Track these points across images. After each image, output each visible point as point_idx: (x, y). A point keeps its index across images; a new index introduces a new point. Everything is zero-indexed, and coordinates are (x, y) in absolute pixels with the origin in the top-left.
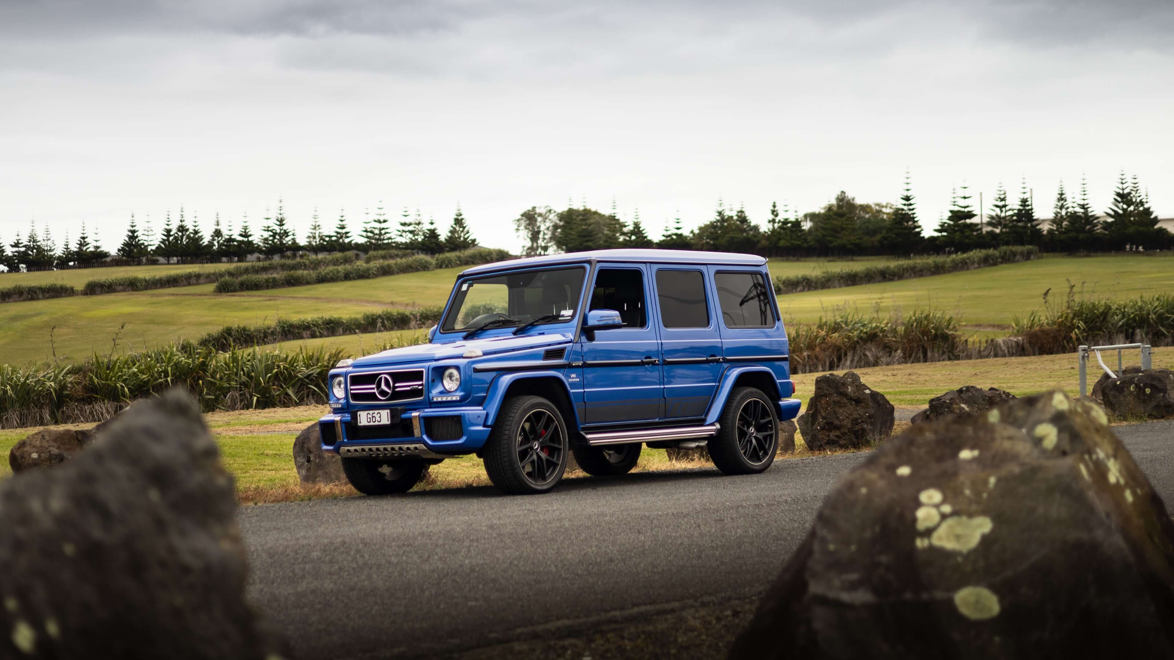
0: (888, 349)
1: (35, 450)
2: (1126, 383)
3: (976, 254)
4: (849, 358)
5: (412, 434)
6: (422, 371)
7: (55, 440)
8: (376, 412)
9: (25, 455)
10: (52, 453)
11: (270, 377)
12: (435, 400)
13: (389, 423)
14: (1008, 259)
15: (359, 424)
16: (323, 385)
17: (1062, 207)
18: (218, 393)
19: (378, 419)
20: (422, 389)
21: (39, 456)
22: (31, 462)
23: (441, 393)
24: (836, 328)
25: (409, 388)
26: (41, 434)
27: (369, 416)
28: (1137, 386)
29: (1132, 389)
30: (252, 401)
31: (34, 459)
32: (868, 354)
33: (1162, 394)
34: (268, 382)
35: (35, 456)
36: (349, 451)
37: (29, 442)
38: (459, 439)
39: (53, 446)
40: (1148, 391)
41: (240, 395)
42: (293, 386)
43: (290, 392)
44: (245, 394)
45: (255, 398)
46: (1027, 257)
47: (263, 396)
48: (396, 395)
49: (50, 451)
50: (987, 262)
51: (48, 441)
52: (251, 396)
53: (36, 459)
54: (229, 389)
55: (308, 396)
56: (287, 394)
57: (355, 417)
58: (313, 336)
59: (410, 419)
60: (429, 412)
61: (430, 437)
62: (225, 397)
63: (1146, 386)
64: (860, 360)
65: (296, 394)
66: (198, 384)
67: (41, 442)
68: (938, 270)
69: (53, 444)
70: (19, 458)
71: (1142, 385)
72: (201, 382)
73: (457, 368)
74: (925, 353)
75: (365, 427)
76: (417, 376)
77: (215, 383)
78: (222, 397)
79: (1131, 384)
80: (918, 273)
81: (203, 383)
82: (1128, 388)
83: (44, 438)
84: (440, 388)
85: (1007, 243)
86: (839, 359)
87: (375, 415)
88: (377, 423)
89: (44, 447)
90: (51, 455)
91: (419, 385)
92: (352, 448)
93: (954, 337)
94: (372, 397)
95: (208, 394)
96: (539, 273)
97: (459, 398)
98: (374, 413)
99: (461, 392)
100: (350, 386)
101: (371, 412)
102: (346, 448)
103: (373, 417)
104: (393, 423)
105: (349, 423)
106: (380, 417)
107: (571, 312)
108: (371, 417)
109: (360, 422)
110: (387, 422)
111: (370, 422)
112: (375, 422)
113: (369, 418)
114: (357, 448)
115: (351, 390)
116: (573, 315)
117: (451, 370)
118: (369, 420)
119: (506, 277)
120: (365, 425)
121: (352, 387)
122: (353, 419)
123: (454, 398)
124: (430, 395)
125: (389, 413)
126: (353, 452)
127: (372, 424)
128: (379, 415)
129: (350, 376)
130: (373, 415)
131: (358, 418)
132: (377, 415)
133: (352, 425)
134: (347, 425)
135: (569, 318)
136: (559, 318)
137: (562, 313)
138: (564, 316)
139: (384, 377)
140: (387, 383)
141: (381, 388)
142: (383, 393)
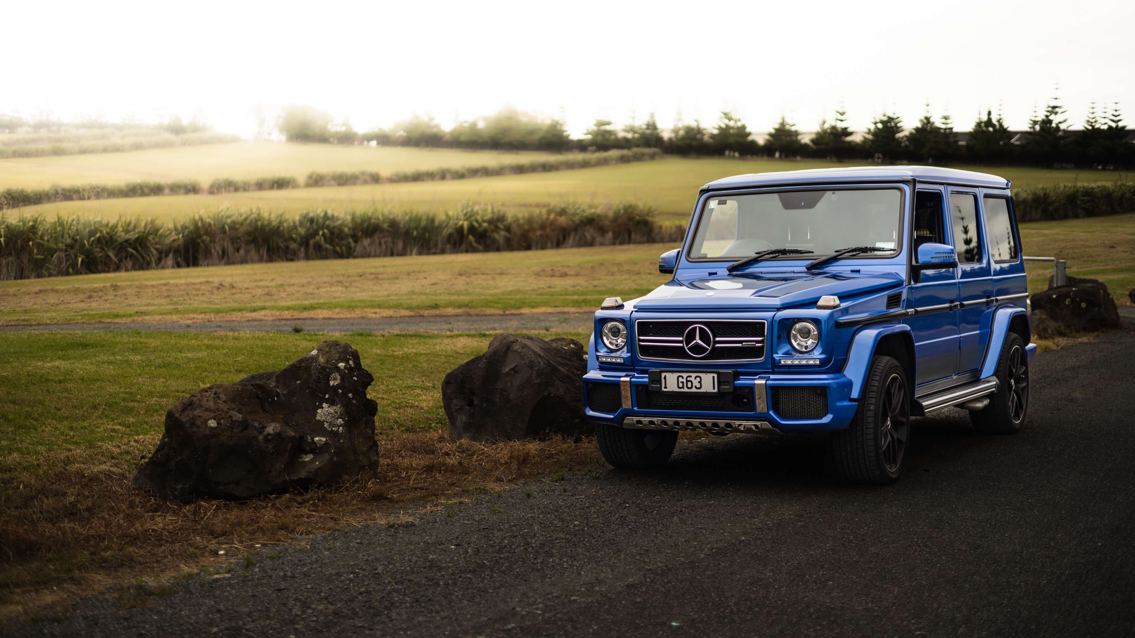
0: (602, 231)
1: (212, 415)
2: (1062, 297)
3: (614, 153)
4: (572, 238)
5: (754, 408)
6: (764, 323)
7: (233, 400)
8: (694, 375)
9: (198, 422)
10: (234, 418)
11: (93, 241)
12: (782, 362)
13: (716, 390)
14: (638, 158)
15: (663, 389)
16: (140, 249)
17: (679, 120)
18: (46, 253)
19: (696, 383)
20: (762, 347)
21: (218, 423)
22: (208, 432)
23: (787, 353)
24: (563, 212)
25: (740, 345)
26: (214, 391)
27: (681, 379)
28: (1073, 301)
29: (1067, 302)
30: (78, 261)
31: (212, 428)
32: (587, 234)
33: (1097, 309)
34: (92, 245)
35: (212, 423)
36: (640, 422)
37: (197, 402)
38: (821, 418)
39: (233, 409)
40: (1083, 305)
41: (66, 255)
42: (113, 249)
43: (111, 254)
44: (70, 255)
45: (80, 260)
46: (652, 157)
47: (87, 256)
48: (718, 353)
49: (231, 417)
50: (624, 160)
51: (225, 402)
52: (76, 257)
53: (215, 428)
54: (55, 251)
55: (126, 258)
56: (108, 256)
57: (656, 379)
58: (82, 198)
59: (751, 388)
60: (777, 379)
61: (777, 412)
62: (52, 257)
63: (1082, 301)
64: (580, 240)
65: (116, 255)
66: (28, 245)
67: (215, 403)
68: (585, 165)
69: (234, 406)
70: (188, 425)
71: (1078, 299)
72: (31, 243)
73: (816, 321)
74: (630, 235)
75: (673, 395)
76: (755, 328)
77: (43, 245)
78: (50, 257)
79: (1067, 298)
80: (570, 166)
81: (33, 244)
82: (1064, 302)
83: (218, 398)
84: (787, 348)
85: (637, 146)
86: (564, 238)
87: (692, 379)
88: (694, 390)
89: (222, 410)
90: (233, 422)
91: (757, 342)
92: (646, 420)
93: (652, 223)
94: (679, 352)
95: (37, 254)
96: (828, 192)
97: (818, 362)
98: (691, 376)
99: (821, 354)
100: (638, 336)
101: (685, 375)
102: (635, 419)
103: (687, 381)
104: (722, 391)
105: (644, 386)
106: (700, 382)
107: (892, 245)
108: (684, 380)
109: (666, 387)
110: (711, 390)
111: (683, 387)
112: (691, 388)
113: (682, 382)
114: (655, 419)
115: (640, 340)
116: (896, 248)
117: (804, 323)
118: (681, 385)
119: (776, 195)
120: (673, 392)
121: (641, 338)
122: (652, 381)
123: (811, 362)
124: (775, 356)
125: (714, 377)
126: (646, 424)
127: (686, 390)
128: (698, 379)
129: (638, 323)
130: (689, 379)
131: (660, 381)
132: (695, 378)
133: (650, 389)
134: (640, 388)
135: (892, 252)
136: (876, 252)
137: (879, 245)
138: (883, 250)
139: (699, 327)
140: (704, 336)
141: (695, 341)
142: (697, 349)
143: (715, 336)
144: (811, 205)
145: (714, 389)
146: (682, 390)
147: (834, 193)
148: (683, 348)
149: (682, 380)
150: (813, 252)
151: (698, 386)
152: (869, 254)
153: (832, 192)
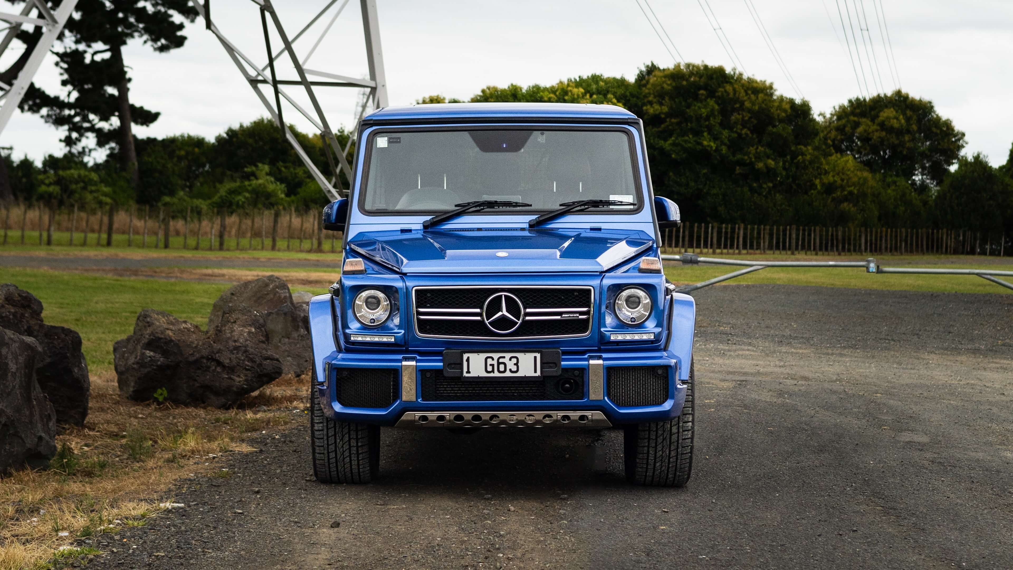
5: (584, 394)
6: (590, 290)
8: (508, 355)
12: (612, 338)
13: (538, 373)
15: (465, 374)
19: (511, 365)
20: (588, 320)
25: (559, 317)
27: (490, 361)
36: (424, 418)
38: (660, 404)
57: (455, 361)
59: (583, 371)
61: (612, 399)
73: (648, 287)
75: (478, 381)
87: (506, 360)
88: (508, 374)
91: (581, 313)
92: (432, 415)
94: (476, 328)
96: (535, 132)
97: (652, 337)
98: (504, 357)
99: (656, 326)
100: (417, 308)
101: (496, 356)
102: (419, 414)
103: (499, 363)
104: (545, 374)
105: (437, 372)
106: (517, 364)
107: (629, 199)
108: (495, 363)
109: (468, 372)
110: (531, 373)
111: (493, 371)
112: (505, 371)
113: (493, 365)
114: (446, 414)
115: (419, 313)
116: (636, 202)
117: (632, 290)
118: (490, 368)
119: (466, 133)
120: (478, 377)
121: (421, 310)
122: (449, 365)
123: (645, 337)
124: (602, 330)
125: (535, 358)
126: (432, 421)
127: (496, 374)
128: (514, 361)
129: (416, 291)
130: (501, 360)
131: (461, 364)
132: (510, 359)
133: (446, 374)
134: (428, 375)
135: (632, 207)
136: (611, 207)
137: (612, 198)
138: (621, 204)
139: (505, 296)
140: (513, 307)
141: (500, 314)
142: (503, 323)
143: (525, 308)
144: (515, 147)
145: (535, 371)
146: (491, 375)
147: (542, 134)
148: (482, 322)
149: (492, 362)
150: (531, 205)
151: (514, 368)
152: (601, 208)
153: (540, 132)
